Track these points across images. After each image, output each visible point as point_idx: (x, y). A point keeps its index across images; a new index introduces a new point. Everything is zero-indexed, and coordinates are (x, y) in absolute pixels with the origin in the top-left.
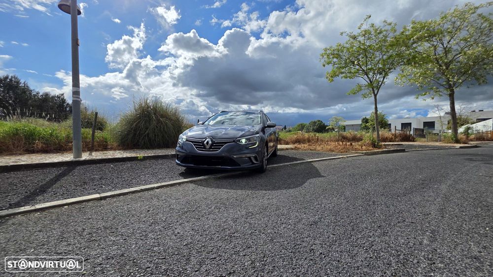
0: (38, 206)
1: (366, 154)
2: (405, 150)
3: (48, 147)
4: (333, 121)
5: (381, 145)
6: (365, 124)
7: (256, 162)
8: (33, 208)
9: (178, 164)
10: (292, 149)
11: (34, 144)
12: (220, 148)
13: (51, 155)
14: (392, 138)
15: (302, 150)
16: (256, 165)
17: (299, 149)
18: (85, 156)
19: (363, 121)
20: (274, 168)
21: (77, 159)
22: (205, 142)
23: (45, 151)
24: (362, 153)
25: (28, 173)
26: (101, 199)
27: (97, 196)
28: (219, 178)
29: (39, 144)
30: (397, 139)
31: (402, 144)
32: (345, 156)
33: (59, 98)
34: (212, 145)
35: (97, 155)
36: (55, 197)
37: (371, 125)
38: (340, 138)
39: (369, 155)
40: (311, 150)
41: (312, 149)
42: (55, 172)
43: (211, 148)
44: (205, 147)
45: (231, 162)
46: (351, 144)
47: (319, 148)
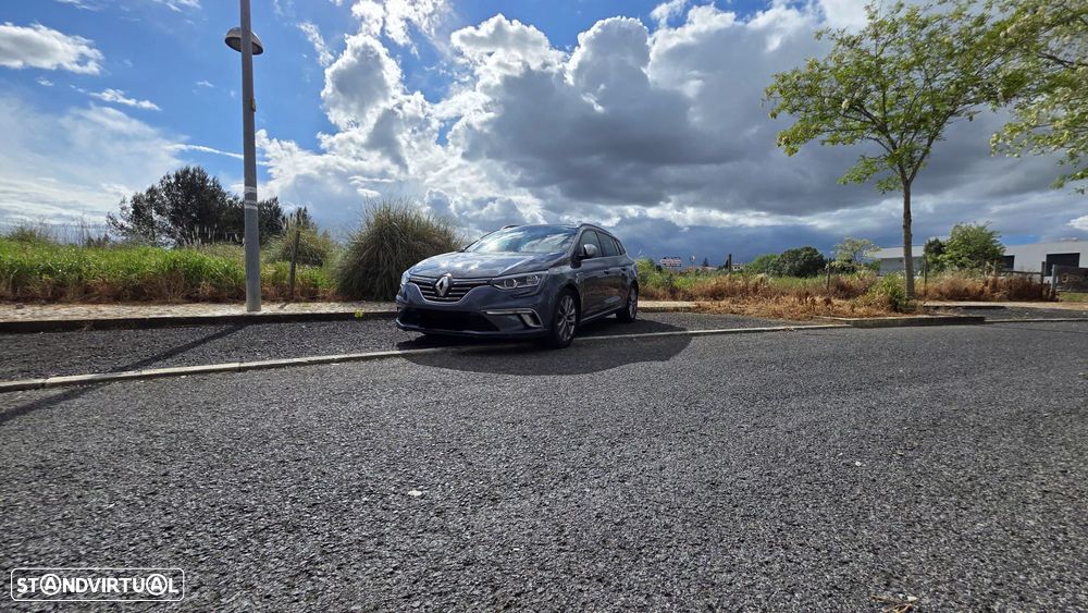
0: (145, 372)
1: (856, 325)
2: (983, 318)
3: (220, 293)
4: (846, 249)
5: (915, 307)
6: (934, 255)
7: (532, 325)
8: (138, 374)
9: (399, 327)
10: (689, 309)
11: (199, 286)
12: (462, 296)
13: (218, 307)
14: (982, 292)
15: (713, 313)
16: (533, 331)
17: (704, 309)
18: (267, 309)
19: (927, 250)
20: (595, 342)
21: (252, 313)
22: (438, 284)
23: (216, 299)
24: (848, 322)
25: (173, 331)
26: (240, 370)
27: (237, 365)
28: (464, 353)
29: (206, 287)
30: (997, 295)
31: (1003, 307)
32: (792, 327)
33: (270, 206)
34: (449, 289)
35: (292, 309)
36: (180, 363)
37: (951, 258)
38: (832, 288)
39: (867, 327)
40: (732, 312)
41: (736, 310)
42: (211, 330)
43: (446, 295)
44: (437, 295)
45: (482, 322)
46: (828, 302)
47: (751, 309)
